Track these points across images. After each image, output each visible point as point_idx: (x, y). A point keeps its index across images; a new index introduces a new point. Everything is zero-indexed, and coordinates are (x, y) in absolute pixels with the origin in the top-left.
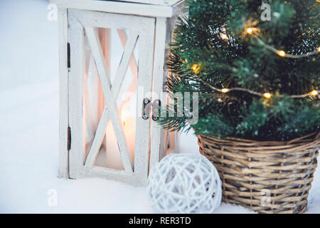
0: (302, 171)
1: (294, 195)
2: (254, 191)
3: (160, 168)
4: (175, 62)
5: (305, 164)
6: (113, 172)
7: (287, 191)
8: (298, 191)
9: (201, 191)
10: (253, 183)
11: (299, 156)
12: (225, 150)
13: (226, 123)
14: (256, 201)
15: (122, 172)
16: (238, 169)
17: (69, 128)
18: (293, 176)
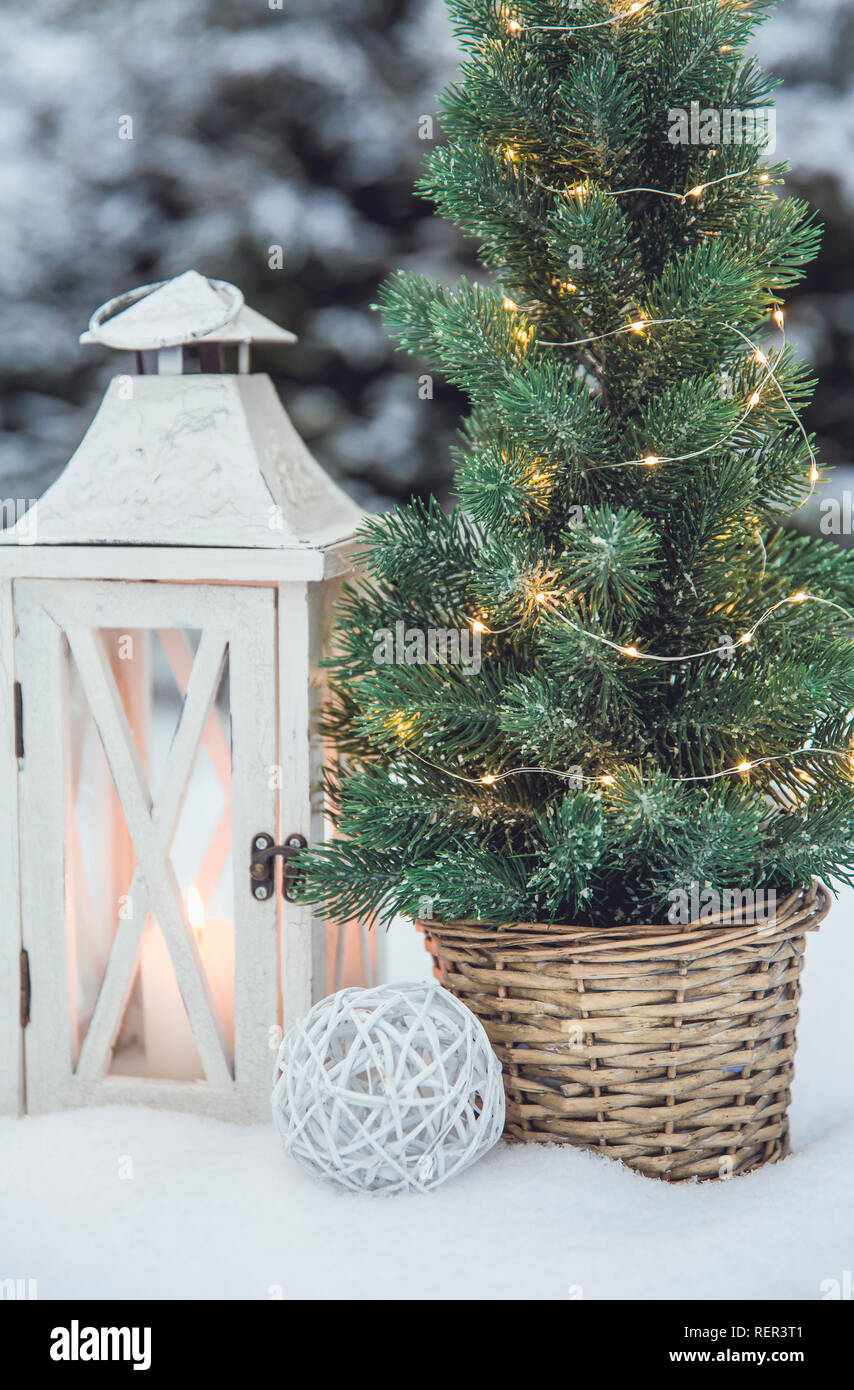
0: (749, 1020)
1: (733, 1102)
2: (605, 1092)
3: (308, 1029)
4: (346, 720)
5: (754, 996)
6: (168, 1087)
7: (708, 1090)
8: (742, 1087)
9: (432, 1083)
10: (601, 1064)
11: (730, 971)
12: (506, 967)
13: (500, 877)
14: (615, 1125)
15: (199, 1087)
16: (550, 1023)
17: (24, 953)
18: (722, 1035)
